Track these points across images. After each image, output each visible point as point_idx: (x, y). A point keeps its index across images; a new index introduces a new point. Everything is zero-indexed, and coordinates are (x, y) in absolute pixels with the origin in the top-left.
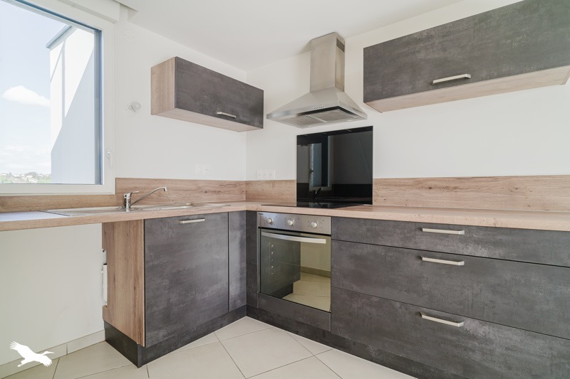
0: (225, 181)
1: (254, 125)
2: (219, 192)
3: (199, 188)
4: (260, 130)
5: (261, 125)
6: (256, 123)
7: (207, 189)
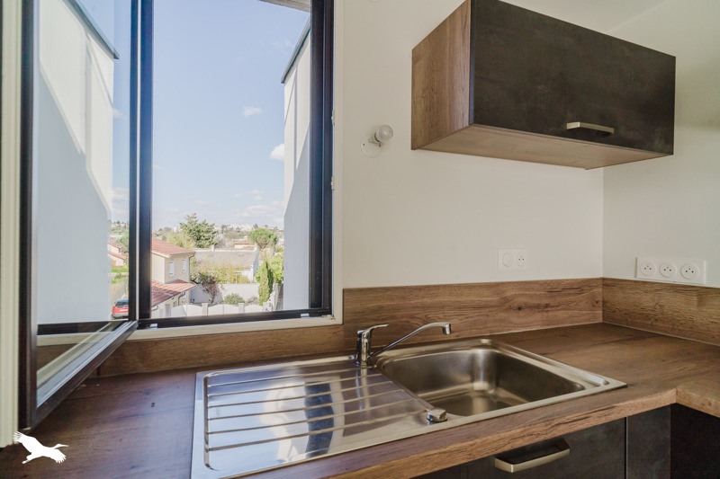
0: (559, 282)
1: (651, 149)
2: (547, 306)
3: (506, 300)
4: (665, 161)
5: (667, 148)
6: (658, 143)
7: (521, 301)
